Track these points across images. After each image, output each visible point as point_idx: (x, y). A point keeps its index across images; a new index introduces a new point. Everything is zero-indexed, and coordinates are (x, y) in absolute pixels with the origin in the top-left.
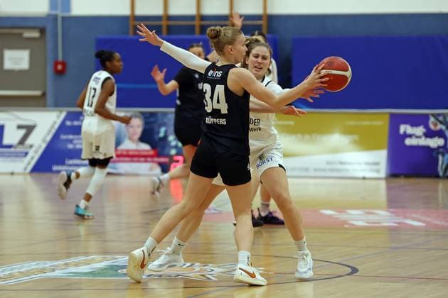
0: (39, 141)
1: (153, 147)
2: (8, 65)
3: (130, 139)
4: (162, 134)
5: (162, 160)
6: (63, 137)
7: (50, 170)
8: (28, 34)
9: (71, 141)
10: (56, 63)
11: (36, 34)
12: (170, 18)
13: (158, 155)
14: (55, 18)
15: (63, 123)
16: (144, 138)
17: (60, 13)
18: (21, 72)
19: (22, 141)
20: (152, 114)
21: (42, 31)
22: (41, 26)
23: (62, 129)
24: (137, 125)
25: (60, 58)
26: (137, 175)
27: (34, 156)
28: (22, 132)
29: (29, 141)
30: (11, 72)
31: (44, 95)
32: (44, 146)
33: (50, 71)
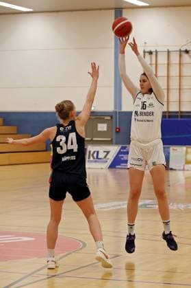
0: (111, 157)
2: (99, 129)
6: (120, 155)
7: (115, 168)
8: (106, 118)
9: (122, 157)
10: (117, 128)
11: (109, 118)
14: (116, 112)
15: (120, 151)
17: (118, 110)
18: (104, 132)
19: (105, 157)
21: (112, 117)
22: (111, 115)
23: (120, 152)
25: (118, 126)
27: (109, 162)
28: (105, 153)
29: (108, 157)
30: (100, 131)
31: (112, 140)
32: (113, 159)
33: (114, 131)
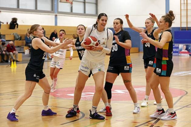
1: (188, 51)
3: (184, 49)
4: (189, 49)
5: (190, 53)
12: (188, 27)
13: (189, 52)
16: (187, 49)
20: (188, 45)
24: (185, 47)
26: (185, 56)
